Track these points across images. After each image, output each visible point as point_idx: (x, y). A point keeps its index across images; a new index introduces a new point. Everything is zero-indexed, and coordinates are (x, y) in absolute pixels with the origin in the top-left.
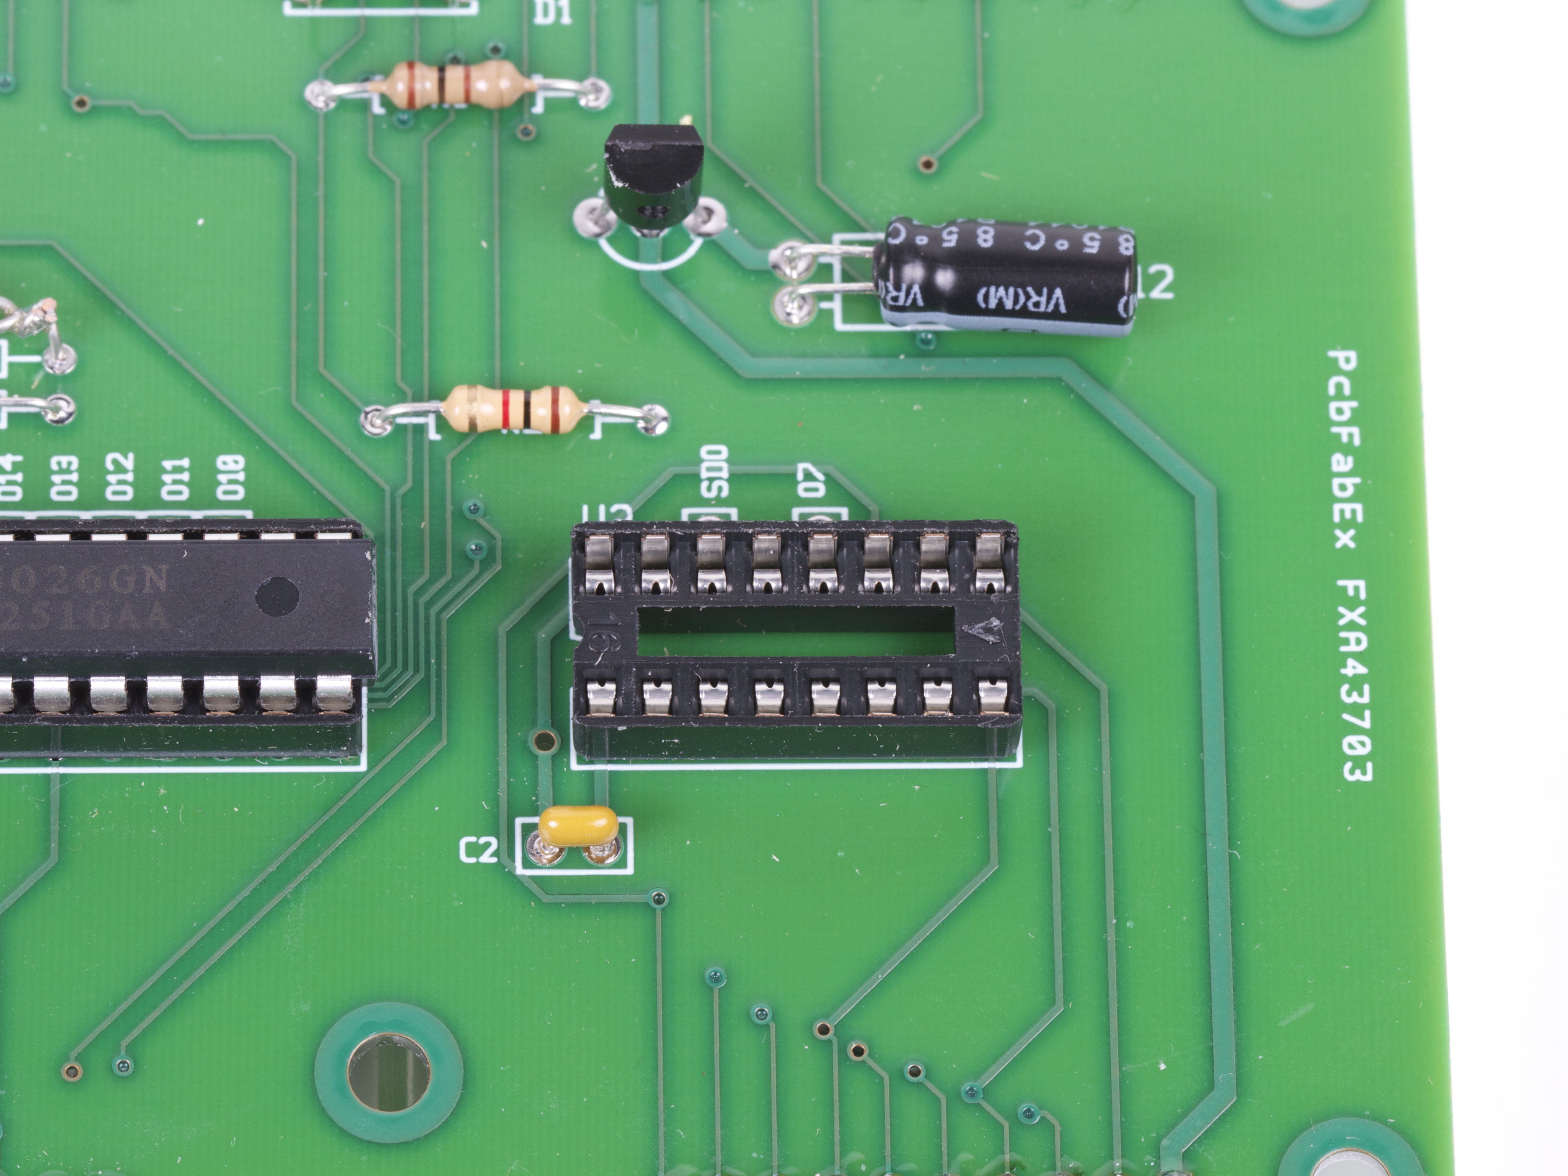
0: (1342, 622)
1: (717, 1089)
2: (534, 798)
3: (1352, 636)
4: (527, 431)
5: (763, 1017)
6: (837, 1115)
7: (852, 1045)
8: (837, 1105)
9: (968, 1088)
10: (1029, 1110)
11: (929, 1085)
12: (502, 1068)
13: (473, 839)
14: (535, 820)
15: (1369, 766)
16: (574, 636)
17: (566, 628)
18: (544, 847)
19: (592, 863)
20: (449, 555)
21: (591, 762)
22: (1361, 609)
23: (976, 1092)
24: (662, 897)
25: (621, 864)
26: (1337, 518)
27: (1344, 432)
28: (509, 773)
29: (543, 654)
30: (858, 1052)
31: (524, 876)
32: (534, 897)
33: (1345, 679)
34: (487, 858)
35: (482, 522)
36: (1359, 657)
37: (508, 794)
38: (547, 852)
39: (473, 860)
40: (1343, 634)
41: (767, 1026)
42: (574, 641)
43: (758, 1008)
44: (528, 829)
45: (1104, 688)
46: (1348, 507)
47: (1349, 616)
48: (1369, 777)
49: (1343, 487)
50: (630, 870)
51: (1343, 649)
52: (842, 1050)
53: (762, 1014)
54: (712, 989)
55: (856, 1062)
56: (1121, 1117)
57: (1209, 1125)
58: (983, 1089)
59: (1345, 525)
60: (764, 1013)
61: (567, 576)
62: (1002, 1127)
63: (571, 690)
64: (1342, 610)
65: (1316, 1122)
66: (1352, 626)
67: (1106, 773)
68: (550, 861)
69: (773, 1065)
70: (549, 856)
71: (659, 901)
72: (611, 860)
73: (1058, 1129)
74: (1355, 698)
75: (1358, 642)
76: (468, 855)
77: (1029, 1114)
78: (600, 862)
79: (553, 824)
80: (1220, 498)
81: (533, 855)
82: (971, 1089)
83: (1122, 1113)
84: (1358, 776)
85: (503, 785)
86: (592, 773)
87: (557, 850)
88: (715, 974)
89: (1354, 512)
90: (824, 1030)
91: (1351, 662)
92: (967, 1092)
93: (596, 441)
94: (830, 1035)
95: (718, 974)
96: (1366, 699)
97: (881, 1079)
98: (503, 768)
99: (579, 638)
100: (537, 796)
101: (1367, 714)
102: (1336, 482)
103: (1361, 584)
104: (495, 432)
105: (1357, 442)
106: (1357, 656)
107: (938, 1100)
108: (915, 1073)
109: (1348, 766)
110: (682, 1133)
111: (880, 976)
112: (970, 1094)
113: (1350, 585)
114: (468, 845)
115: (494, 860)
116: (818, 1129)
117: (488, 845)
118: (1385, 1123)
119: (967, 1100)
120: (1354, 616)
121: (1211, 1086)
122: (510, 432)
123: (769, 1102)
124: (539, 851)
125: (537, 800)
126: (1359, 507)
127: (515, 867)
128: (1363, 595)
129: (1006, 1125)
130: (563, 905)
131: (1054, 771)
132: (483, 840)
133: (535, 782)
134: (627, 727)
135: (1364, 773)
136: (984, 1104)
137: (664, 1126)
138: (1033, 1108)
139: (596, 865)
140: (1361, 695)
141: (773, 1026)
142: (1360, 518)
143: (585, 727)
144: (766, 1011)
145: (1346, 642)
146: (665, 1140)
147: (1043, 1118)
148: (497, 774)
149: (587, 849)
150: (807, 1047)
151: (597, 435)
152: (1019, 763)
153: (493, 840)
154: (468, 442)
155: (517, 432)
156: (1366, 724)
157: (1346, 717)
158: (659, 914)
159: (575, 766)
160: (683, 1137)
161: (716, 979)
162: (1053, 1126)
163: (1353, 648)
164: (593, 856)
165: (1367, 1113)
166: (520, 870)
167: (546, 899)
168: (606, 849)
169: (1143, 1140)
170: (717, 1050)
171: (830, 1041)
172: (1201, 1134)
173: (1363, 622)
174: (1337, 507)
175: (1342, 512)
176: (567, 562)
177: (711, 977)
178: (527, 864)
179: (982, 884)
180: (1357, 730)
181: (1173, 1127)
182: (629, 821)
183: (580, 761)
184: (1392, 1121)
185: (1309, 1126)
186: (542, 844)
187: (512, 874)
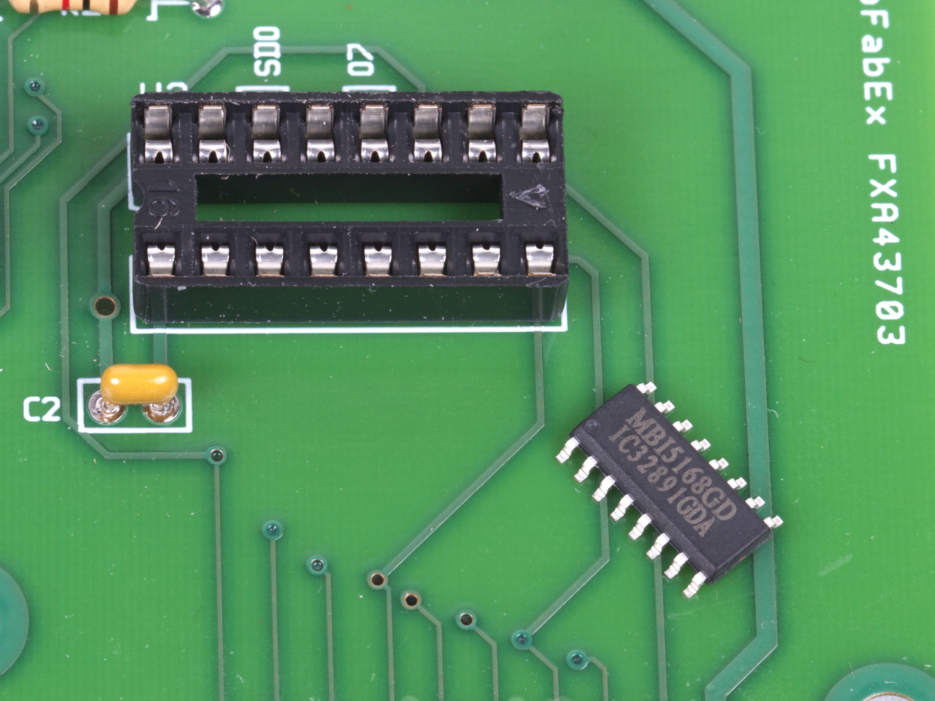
0: (874, 194)
1: (275, 636)
2: (95, 360)
3: (884, 207)
4: (86, 13)
5: (318, 568)
6: (391, 661)
7: (406, 595)
8: (391, 652)
9: (518, 635)
10: (577, 656)
11: (481, 632)
12: (66, 617)
13: (37, 399)
14: (97, 381)
15: (902, 330)
16: (132, 207)
17: (126, 198)
18: (105, 406)
19: (152, 421)
20: (11, 130)
21: (150, 326)
22: (893, 182)
23: (526, 639)
24: (219, 454)
25: (181, 422)
26: (867, 96)
27: (873, 15)
28: (70, 336)
29: (103, 222)
30: (411, 601)
31: (86, 434)
32: (96, 453)
33: (878, 249)
34: (50, 417)
35: (43, 98)
36: (890, 226)
37: (70, 356)
38: (108, 411)
39: (36, 419)
40: (875, 206)
41: (323, 577)
42: (133, 212)
43: (314, 560)
44: (89, 390)
45: (645, 256)
46: (878, 86)
47: (880, 188)
48: (902, 341)
49: (873, 67)
50: (188, 429)
51: (875, 219)
52: (396, 600)
53: (317, 565)
54: (269, 541)
55: (409, 611)
56: (666, 662)
57: (752, 670)
58: (533, 636)
59: (875, 103)
60: (320, 564)
61: (125, 150)
62: (551, 672)
63: (131, 258)
64: (873, 182)
65: (856, 667)
66: (884, 198)
67: (648, 337)
68: (111, 420)
69: (329, 613)
70: (111, 416)
71: (217, 457)
72: (170, 419)
73: (606, 674)
74: (887, 265)
75: (890, 212)
76: (32, 414)
77: (578, 660)
78: (159, 421)
79: (115, 381)
80: (754, 78)
81: (95, 414)
82: (521, 636)
83: (668, 659)
84: (891, 339)
85: (65, 348)
86: (151, 336)
87: (117, 409)
88: (272, 527)
89: (884, 90)
90: (378, 580)
91: (883, 232)
92: (517, 639)
93: (152, 23)
94: (384, 585)
95: (275, 527)
96: (898, 267)
97: (434, 626)
98: (65, 332)
99: (137, 209)
100: (98, 358)
101: (899, 280)
102: (866, 62)
103: (892, 158)
104: (55, 13)
105: (886, 24)
106: (888, 226)
107: (488, 646)
108: (467, 620)
109: (882, 330)
110: (241, 679)
111: (432, 529)
112: (521, 641)
113: (881, 159)
114: (32, 404)
115: (57, 419)
116: (373, 675)
117: (51, 404)
118: (922, 668)
119: (517, 646)
120: (886, 188)
121: (753, 633)
122: (69, 14)
123: (326, 649)
124: (100, 410)
125: (98, 362)
126: (888, 86)
127: (77, 426)
128: (894, 169)
129: (555, 670)
130: (124, 462)
131: (597, 335)
132: (46, 400)
133: (96, 345)
134: (187, 287)
135: (897, 336)
136: (534, 650)
137: (224, 672)
138: (582, 654)
139: (155, 423)
140: (893, 262)
141: (328, 576)
142: (890, 96)
143: (146, 287)
144: (322, 563)
145: (878, 213)
146: (225, 685)
147: (591, 664)
148: (59, 338)
149: (147, 409)
150: (361, 597)
151: (153, 17)
152: (564, 327)
153: (56, 401)
154: (29, 23)
155: (76, 13)
156: (899, 290)
157: (879, 283)
158: (217, 470)
159: (134, 330)
160: (243, 682)
161: (274, 532)
162: (601, 671)
163: (884, 218)
164: (153, 415)
165: (905, 658)
166: (82, 429)
167: (108, 455)
168: (165, 408)
169: (688, 685)
170: (274, 600)
171: (384, 591)
172: (744, 678)
173: (894, 194)
174: (867, 86)
175: (872, 90)
176: (125, 137)
177: (268, 530)
178: (89, 422)
179: (530, 441)
180: (891, 296)
181: (718, 672)
182: (187, 382)
183: (139, 325)
184: (929, 666)
185: (849, 671)
186: (103, 404)
187: (74, 432)
